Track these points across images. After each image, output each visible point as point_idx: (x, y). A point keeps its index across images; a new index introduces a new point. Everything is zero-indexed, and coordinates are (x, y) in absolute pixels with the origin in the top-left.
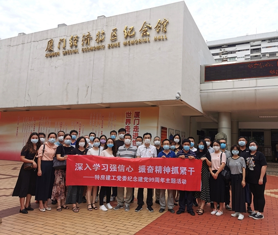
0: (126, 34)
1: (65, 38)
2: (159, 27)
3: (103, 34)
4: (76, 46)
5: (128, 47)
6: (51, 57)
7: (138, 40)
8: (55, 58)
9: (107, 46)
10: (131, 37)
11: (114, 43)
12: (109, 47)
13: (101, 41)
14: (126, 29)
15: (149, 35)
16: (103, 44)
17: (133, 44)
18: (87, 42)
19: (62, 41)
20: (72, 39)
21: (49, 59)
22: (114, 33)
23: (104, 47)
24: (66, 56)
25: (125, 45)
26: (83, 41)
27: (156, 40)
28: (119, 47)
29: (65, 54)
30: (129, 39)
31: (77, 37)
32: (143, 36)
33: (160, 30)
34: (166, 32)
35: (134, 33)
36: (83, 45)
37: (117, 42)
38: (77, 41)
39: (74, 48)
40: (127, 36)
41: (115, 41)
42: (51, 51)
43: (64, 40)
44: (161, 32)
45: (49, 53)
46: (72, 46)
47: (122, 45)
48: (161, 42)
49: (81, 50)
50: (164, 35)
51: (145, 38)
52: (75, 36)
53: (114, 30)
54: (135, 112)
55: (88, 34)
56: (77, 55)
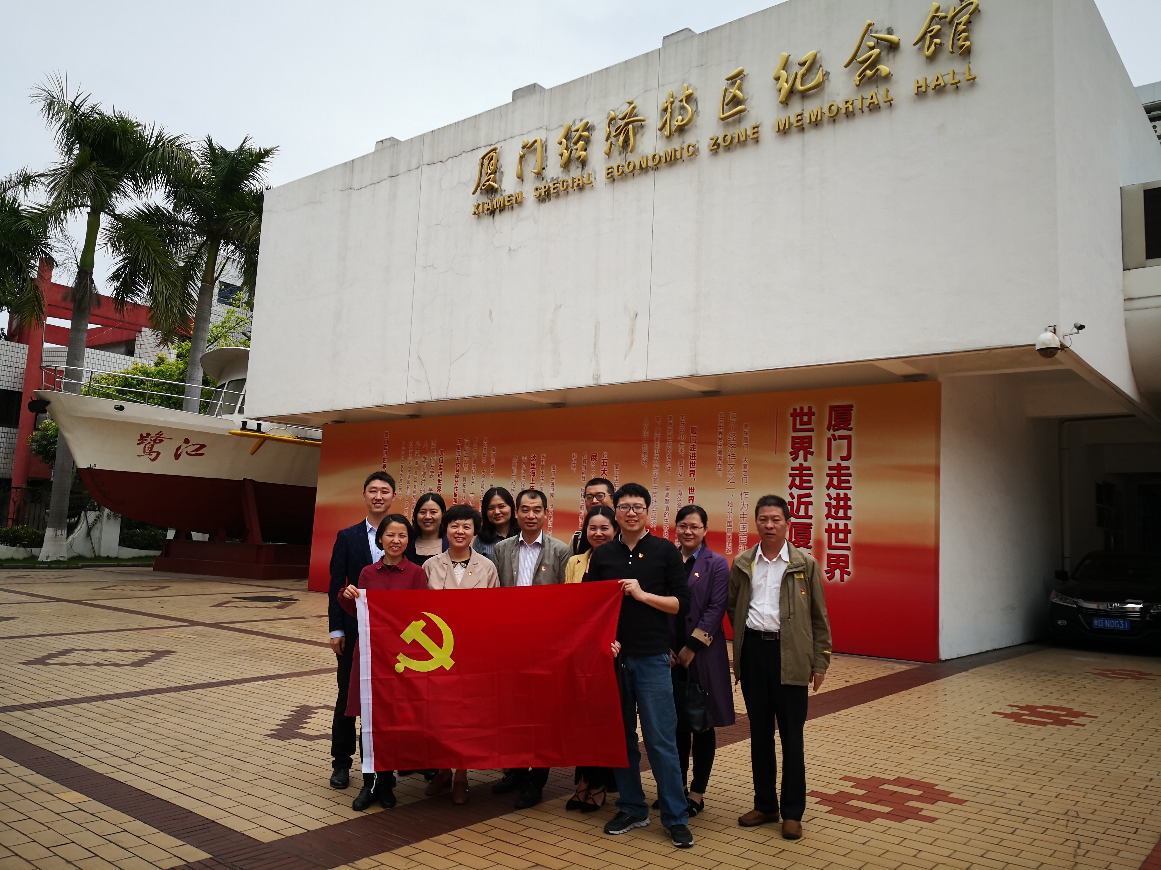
0: (786, 86)
1: (539, 136)
2: (937, 35)
3: (689, 98)
4: (584, 163)
5: (795, 140)
6: (492, 213)
7: (839, 102)
8: (507, 215)
9: (704, 146)
10: (804, 95)
11: (734, 131)
12: (716, 148)
13: (681, 130)
14: (785, 66)
15: (888, 78)
16: (690, 138)
17: (817, 124)
18: (626, 141)
19: (529, 148)
20: (567, 137)
21: (487, 220)
22: (734, 90)
23: (694, 152)
24: (547, 206)
25: (784, 131)
26: (608, 137)
27: (921, 94)
28: (757, 141)
29: (544, 197)
30: (796, 107)
31: (588, 128)
32: (864, 82)
33: (939, 47)
34: (966, 53)
35: (818, 77)
36: (609, 154)
37: (747, 126)
38: (587, 141)
39: (575, 172)
40: (792, 92)
41: (739, 121)
42: (491, 191)
43: (538, 145)
44: (944, 57)
45: (485, 199)
46: (566, 166)
47: (768, 133)
48: (949, 101)
49: (604, 172)
50: (959, 67)
51: (869, 92)
52: (579, 125)
53: (732, 80)
54: (832, 408)
55: (627, 109)
56: (587, 194)
